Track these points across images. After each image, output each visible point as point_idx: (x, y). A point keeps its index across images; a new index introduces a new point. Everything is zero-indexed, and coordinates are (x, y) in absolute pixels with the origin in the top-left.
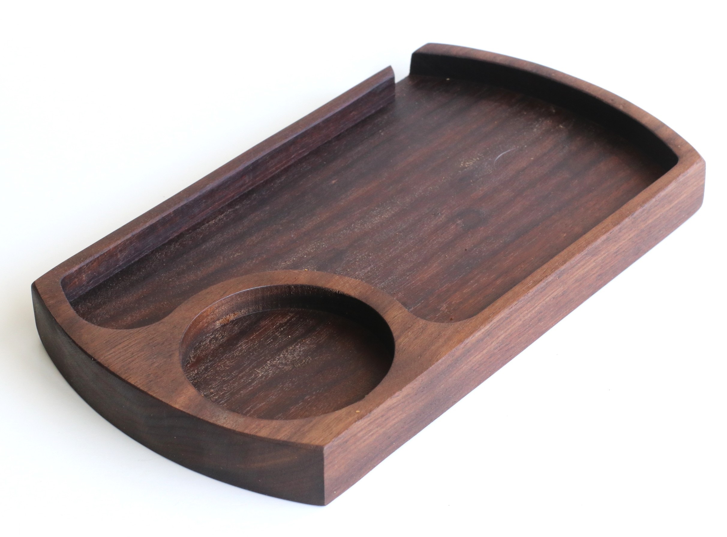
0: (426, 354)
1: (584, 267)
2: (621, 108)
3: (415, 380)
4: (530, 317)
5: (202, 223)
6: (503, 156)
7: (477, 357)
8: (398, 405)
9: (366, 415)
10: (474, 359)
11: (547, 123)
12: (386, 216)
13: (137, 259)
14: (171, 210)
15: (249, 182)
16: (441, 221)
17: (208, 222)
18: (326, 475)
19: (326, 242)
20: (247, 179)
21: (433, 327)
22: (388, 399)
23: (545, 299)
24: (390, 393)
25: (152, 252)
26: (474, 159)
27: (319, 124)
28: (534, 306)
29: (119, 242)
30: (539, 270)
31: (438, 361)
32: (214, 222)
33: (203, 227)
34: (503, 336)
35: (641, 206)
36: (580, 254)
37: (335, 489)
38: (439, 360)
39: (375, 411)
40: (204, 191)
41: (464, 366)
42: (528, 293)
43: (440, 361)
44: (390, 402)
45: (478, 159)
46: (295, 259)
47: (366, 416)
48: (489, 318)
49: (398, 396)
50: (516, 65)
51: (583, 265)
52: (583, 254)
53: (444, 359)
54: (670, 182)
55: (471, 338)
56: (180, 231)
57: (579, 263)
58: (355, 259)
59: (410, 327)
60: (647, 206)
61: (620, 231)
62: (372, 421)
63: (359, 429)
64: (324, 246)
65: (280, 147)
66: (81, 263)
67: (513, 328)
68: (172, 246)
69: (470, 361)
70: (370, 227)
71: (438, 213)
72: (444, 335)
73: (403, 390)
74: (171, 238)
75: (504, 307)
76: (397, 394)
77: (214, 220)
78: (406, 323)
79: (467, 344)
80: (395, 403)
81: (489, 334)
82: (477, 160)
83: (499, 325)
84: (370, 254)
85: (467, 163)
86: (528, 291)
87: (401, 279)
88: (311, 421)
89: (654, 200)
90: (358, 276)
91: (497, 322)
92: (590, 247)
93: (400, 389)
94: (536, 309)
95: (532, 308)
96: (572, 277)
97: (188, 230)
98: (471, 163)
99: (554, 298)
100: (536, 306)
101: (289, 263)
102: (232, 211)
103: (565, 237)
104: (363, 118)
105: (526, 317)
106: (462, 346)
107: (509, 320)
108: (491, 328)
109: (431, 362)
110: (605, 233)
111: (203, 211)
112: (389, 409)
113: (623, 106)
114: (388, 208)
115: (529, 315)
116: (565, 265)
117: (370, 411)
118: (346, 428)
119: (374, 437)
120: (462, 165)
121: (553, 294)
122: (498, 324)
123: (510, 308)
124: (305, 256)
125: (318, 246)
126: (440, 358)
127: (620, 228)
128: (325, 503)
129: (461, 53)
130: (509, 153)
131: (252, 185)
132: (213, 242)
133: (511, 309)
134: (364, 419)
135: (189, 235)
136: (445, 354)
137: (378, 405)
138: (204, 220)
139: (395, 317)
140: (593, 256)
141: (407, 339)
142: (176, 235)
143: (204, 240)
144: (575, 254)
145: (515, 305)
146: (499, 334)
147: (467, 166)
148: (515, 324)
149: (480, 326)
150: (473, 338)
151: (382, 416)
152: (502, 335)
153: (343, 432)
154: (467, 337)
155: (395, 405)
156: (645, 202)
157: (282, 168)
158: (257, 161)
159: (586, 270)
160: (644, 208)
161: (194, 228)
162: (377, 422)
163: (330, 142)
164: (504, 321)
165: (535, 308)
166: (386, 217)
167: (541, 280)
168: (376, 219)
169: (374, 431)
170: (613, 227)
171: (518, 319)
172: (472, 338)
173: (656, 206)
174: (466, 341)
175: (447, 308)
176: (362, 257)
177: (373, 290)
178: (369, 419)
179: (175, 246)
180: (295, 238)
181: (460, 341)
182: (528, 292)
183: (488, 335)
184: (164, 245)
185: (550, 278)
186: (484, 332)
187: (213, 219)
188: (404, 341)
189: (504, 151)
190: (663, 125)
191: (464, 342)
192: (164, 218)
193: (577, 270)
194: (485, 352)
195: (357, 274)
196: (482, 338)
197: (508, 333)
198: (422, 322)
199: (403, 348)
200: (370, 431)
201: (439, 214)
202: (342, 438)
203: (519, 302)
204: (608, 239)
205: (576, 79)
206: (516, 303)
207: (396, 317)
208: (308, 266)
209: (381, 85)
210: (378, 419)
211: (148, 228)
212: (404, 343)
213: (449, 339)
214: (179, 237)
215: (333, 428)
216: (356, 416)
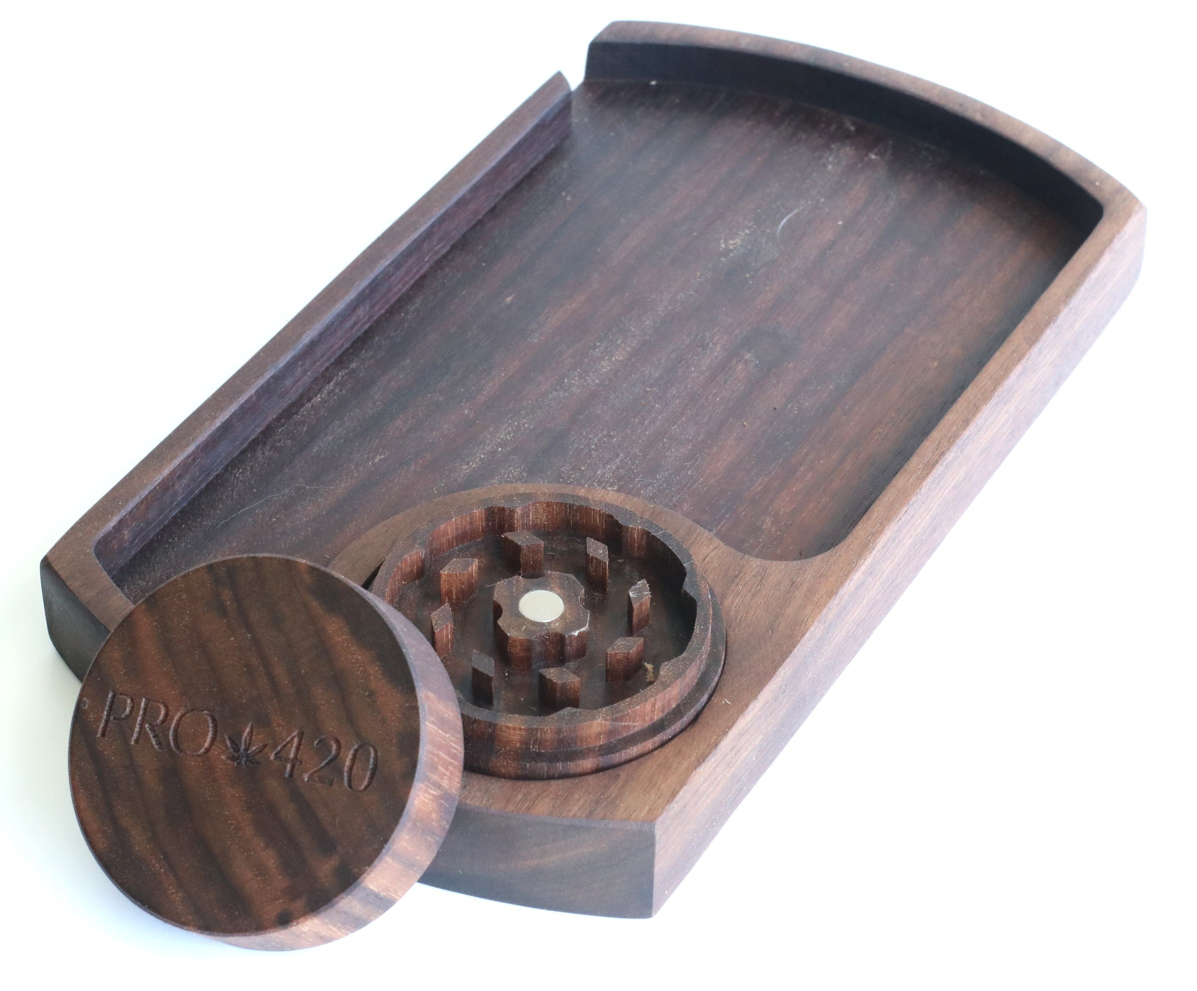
0: (780, 624)
1: (993, 426)
2: (978, 118)
3: (775, 676)
4: (923, 528)
5: (298, 404)
6: (789, 221)
7: (855, 614)
8: (753, 724)
9: (711, 752)
10: (851, 619)
11: (847, 153)
12: (619, 356)
13: (203, 486)
14: (252, 390)
15: (364, 316)
16: (717, 357)
17: (309, 400)
18: (657, 869)
19: (528, 418)
20: (361, 312)
21: (778, 570)
23: (943, 493)
24: (739, 709)
25: (226, 469)
26: (740, 233)
29: (177, 462)
30: (927, 443)
31: (805, 636)
32: (321, 397)
33: (303, 411)
35: (1065, 303)
36: (988, 405)
37: (667, 885)
38: (805, 634)
39: (722, 746)
40: (300, 346)
41: (838, 634)
42: (920, 489)
44: (742, 723)
45: (747, 231)
46: (482, 456)
48: (868, 544)
50: (778, 52)
51: (992, 423)
52: (992, 405)
53: (813, 629)
54: (1101, 253)
56: (266, 423)
57: (987, 420)
58: (588, 445)
59: (738, 575)
60: (1074, 301)
61: (1039, 352)
62: (718, 761)
63: (703, 780)
64: (526, 425)
65: (409, 247)
66: (119, 510)
67: (901, 552)
68: (259, 453)
69: (846, 623)
70: (597, 381)
71: (708, 343)
72: (801, 584)
73: (760, 697)
74: (252, 437)
75: (888, 520)
76: (751, 707)
77: (319, 396)
78: (729, 568)
79: (843, 596)
80: (750, 722)
81: (870, 573)
82: (747, 234)
83: (884, 553)
84: (612, 434)
85: (731, 242)
86: (920, 484)
87: (679, 475)
88: (618, 776)
89: (1083, 289)
90: (602, 477)
91: (882, 549)
93: (754, 696)
94: (932, 512)
95: (927, 513)
96: (978, 445)
97: (278, 419)
98: (738, 241)
99: (953, 488)
100: (932, 508)
101: (474, 466)
102: (346, 374)
103: (937, 367)
104: (527, 171)
105: (918, 530)
106: (836, 601)
107: (896, 541)
108: (874, 562)
109: (791, 640)
110: (1019, 361)
111: (299, 380)
112: (742, 734)
113: (983, 115)
114: (619, 342)
115: (922, 525)
116: (968, 428)
117: (716, 745)
118: (682, 782)
119: (720, 786)
120: (723, 246)
121: (953, 482)
123: (898, 519)
124: (500, 449)
125: (516, 426)
126: (807, 629)
127: (1039, 349)
128: (653, 913)
130: (798, 215)
131: (369, 320)
132: (330, 438)
133: (899, 522)
134: (708, 761)
135: (282, 428)
136: (813, 622)
137: (725, 733)
138: (301, 396)
140: (1005, 404)
141: (739, 599)
142: (259, 430)
143: (313, 437)
144: (980, 406)
145: (906, 515)
146: (884, 568)
147: (731, 247)
148: (904, 545)
149: (857, 560)
150: (851, 584)
151: (732, 749)
152: (888, 568)
153: (680, 790)
154: (842, 583)
155: (750, 725)
156: (1069, 294)
158: (376, 278)
159: (995, 430)
160: (1070, 306)
161: (288, 414)
162: (725, 760)
163: (480, 222)
164: (890, 545)
166: (620, 359)
167: (936, 462)
168: (603, 365)
170: (1030, 349)
171: (909, 536)
172: (849, 584)
173: (1086, 299)
174: (841, 592)
175: (773, 523)
176: (599, 440)
177: (652, 510)
178: (715, 759)
179: (263, 454)
180: (471, 415)
181: (833, 593)
182: (921, 486)
184: (243, 452)
185: (949, 457)
186: (864, 571)
187: (317, 394)
188: (735, 604)
189: (788, 214)
190: (1059, 146)
191: (839, 594)
193: (984, 434)
194: (865, 602)
195: (599, 474)
196: (861, 581)
197: (895, 562)
198: (754, 563)
199: (736, 617)
200: (716, 778)
201: (710, 344)
202: (680, 802)
203: (909, 508)
204: (1023, 371)
205: (889, 71)
206: (905, 509)
207: (708, 559)
208: (510, 467)
209: (552, 109)
210: (726, 755)
211: (219, 429)
212: (736, 607)
213: (812, 591)
214: (268, 432)
215: (660, 786)
216: (693, 758)
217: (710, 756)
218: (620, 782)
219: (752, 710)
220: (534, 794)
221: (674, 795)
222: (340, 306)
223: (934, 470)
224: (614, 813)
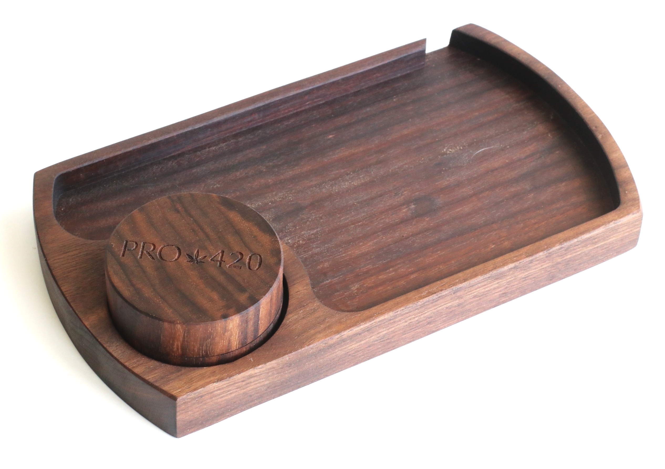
0: (303, 336)
1: (485, 287)
2: (599, 137)
3: (282, 357)
4: (417, 320)
5: (203, 148)
6: (484, 150)
7: (353, 346)
8: (261, 374)
9: (226, 378)
10: (350, 347)
12: (355, 183)
13: (137, 167)
14: (175, 134)
15: (259, 119)
16: (398, 201)
17: (209, 147)
18: (178, 418)
19: (293, 194)
20: (256, 116)
21: (323, 311)
22: (251, 369)
23: (436, 308)
24: (254, 365)
25: (151, 164)
26: (458, 147)
27: (338, 81)
28: (423, 313)
29: (119, 153)
30: (439, 282)
31: (309, 346)
32: (215, 148)
33: (203, 151)
35: (561, 243)
36: (482, 277)
37: (189, 428)
38: (310, 345)
39: (235, 377)
40: (211, 122)
41: (338, 351)
42: (417, 302)
43: (311, 345)
44: (251, 372)
45: (462, 148)
46: (260, 204)
47: (226, 380)
48: (372, 317)
49: (261, 368)
50: (533, 66)
51: (485, 285)
52: (485, 277)
53: (316, 344)
54: (599, 226)
55: (348, 332)
56: (183, 150)
57: (479, 283)
58: (309, 218)
59: (305, 306)
60: (566, 244)
61: (531, 262)
62: (230, 384)
63: (216, 389)
64: (290, 198)
65: (293, 95)
66: (80, 164)
67: (396, 327)
68: (170, 163)
69: (345, 348)
70: (336, 190)
71: (399, 193)
72: (328, 322)
73: (268, 364)
74: (173, 154)
75: (390, 310)
76: (260, 366)
77: (214, 147)
78: (304, 301)
79: (342, 336)
80: (258, 373)
81: (369, 330)
82: (460, 149)
83: (380, 324)
84: (323, 217)
85: (450, 150)
86: (419, 300)
87: (335, 249)
88: (182, 370)
89: (575, 240)
90: (302, 235)
91: (379, 322)
92: (495, 272)
93: (265, 362)
94: (425, 315)
95: (420, 314)
96: (470, 293)
97: (189, 151)
98: (453, 151)
99: (447, 308)
100: (425, 313)
101: (253, 206)
102: (234, 142)
103: (492, 248)
104: (386, 80)
105: (412, 320)
106: (338, 336)
107: (392, 321)
108: (371, 326)
109: (302, 345)
110: (514, 262)
111: (208, 137)
112: (251, 377)
113: (602, 137)
114: (361, 176)
115: (416, 319)
116: (464, 283)
117: (230, 376)
118: (203, 386)
119: (233, 395)
120: (445, 150)
121: (446, 305)
122: (379, 324)
123: (395, 311)
124: (270, 204)
125: (286, 196)
126: (312, 343)
127: (532, 260)
128: (178, 437)
129: (493, 41)
130: (490, 149)
131: (261, 121)
132: (204, 168)
133: (396, 313)
134: (222, 382)
135: (188, 155)
136: (318, 341)
137: (239, 373)
138: (208, 144)
139: (298, 292)
140: (497, 279)
141: (296, 317)
142: (177, 153)
143: (198, 164)
144: (478, 275)
145: (400, 311)
146: (380, 331)
147: (448, 152)
148: (399, 324)
149: (361, 322)
150: (350, 332)
151: (243, 381)
152: (384, 332)
153: (199, 389)
154: (345, 329)
155: (258, 374)
156: (566, 240)
157: (294, 112)
158: (269, 104)
159: (487, 289)
160: (562, 246)
161: (195, 150)
162: (237, 385)
163: (347, 96)
164: (386, 322)
166: (355, 184)
167: (435, 293)
168: (346, 184)
169: (234, 391)
170: (525, 258)
171: (403, 321)
172: (349, 331)
173: (577, 245)
174: (343, 333)
175: (357, 289)
176: (315, 218)
177: (294, 260)
178: (228, 382)
179: (172, 163)
180: (271, 183)
181: (338, 332)
183: (368, 331)
184: (164, 159)
185: (444, 293)
186: (363, 328)
187: (215, 146)
188: (293, 318)
189: (488, 147)
190: (625, 166)
191: (341, 333)
192: (167, 140)
193: (476, 289)
194: (363, 342)
195: (302, 233)
196: (360, 332)
197: (390, 330)
198: (317, 303)
199: (288, 324)
200: (230, 390)
201: (400, 194)
202: (197, 394)
203: (405, 309)
204: (515, 268)
206: (402, 308)
207: (298, 293)
208: (268, 213)
209: (409, 55)
210: (237, 383)
211: (150, 145)
212: (292, 319)
213: (329, 327)
214: (179, 155)
215: (193, 383)
216: (217, 377)
217: (224, 380)
218: (179, 374)
219: (260, 368)
220: (141, 362)
221: (195, 389)
222: (242, 111)
224: (165, 386)
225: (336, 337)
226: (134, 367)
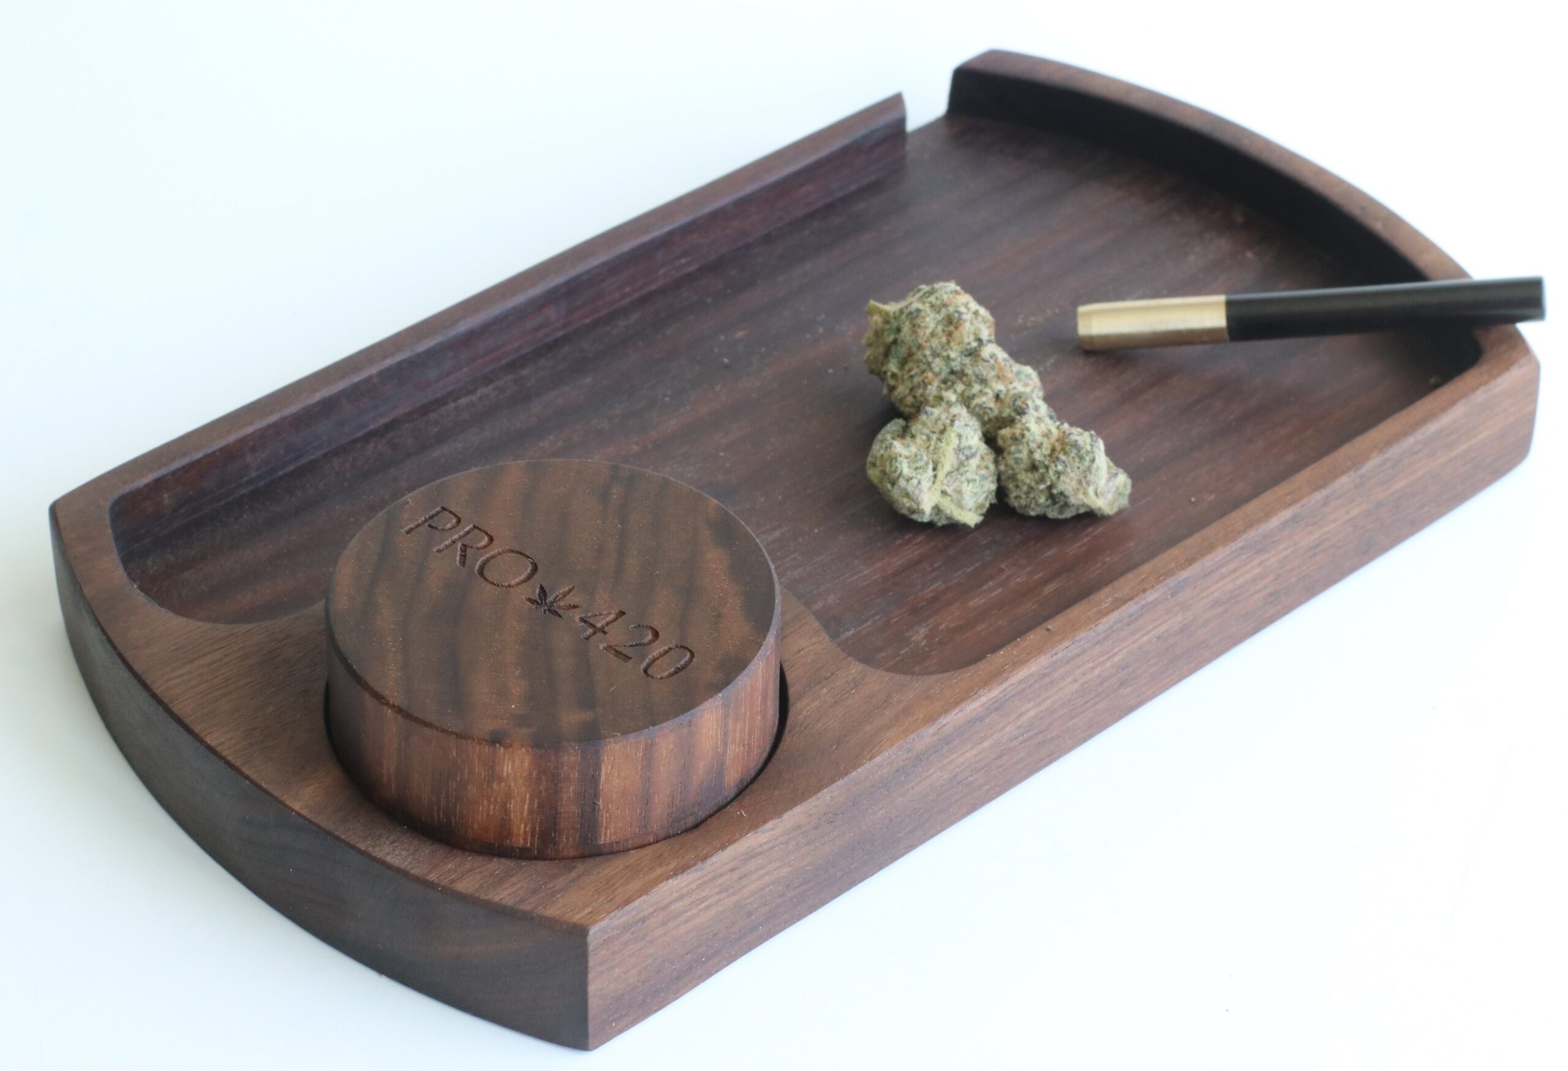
0: (850, 740)
1: (1234, 576)
2: (1378, 227)
3: (815, 796)
4: (1098, 676)
5: (441, 402)
7: (968, 755)
8: (772, 848)
9: (694, 865)
10: (961, 760)
11: (1221, 245)
13: (291, 468)
14: (373, 370)
15: (557, 320)
17: (455, 400)
18: (592, 989)
20: (551, 313)
21: (877, 681)
22: (749, 835)
23: (1138, 639)
24: (755, 823)
25: (325, 455)
26: (1048, 311)
27: (724, 207)
28: (1111, 654)
29: (250, 429)
30: (1130, 576)
31: (874, 760)
32: (471, 400)
33: (443, 410)
34: (1031, 713)
35: (1381, 451)
36: (1227, 548)
37: (615, 1016)
38: (874, 757)
39: (714, 859)
40: (452, 333)
41: (934, 772)
42: (1096, 626)
43: (877, 758)
44: (750, 841)
45: (1057, 311)
47: (695, 868)
48: (1001, 673)
49: (772, 829)
50: (1171, 114)
51: (1235, 570)
52: (1234, 548)
53: (887, 755)
55: (955, 715)
56: (394, 415)
57: (1223, 565)
59: (830, 677)
60: (1395, 451)
61: (1326, 502)
62: (706, 878)
63: (675, 895)
65: (633, 250)
66: (160, 467)
67: (1056, 697)
68: (371, 446)
69: (950, 762)
72: (898, 702)
73: (786, 816)
74: (371, 427)
75: (1039, 650)
76: (769, 825)
77: (469, 397)
78: (822, 667)
79: (944, 726)
80: (765, 844)
81: (997, 707)
83: (1023, 690)
85: (1032, 319)
86: (1099, 619)
88: (574, 868)
89: (1411, 440)
91: (1019, 682)
92: (1252, 535)
93: (778, 813)
94: (1116, 659)
95: (1105, 657)
96: (1204, 594)
97: (409, 414)
98: (1040, 319)
99: (1158, 638)
100: (1115, 654)
102: (511, 380)
103: (1212, 501)
104: (828, 200)
105: (1089, 676)
106: (932, 729)
107: (1047, 680)
108: (1005, 696)
109: (855, 761)
110: (1290, 505)
111: (449, 374)
112: (751, 856)
113: (1384, 225)
115: (1097, 672)
116: (1190, 569)
117: (704, 859)
118: (644, 891)
119: (712, 912)
120: (1020, 321)
121: (1157, 630)
122: (1019, 688)
123: (1052, 653)
126: (879, 753)
127: (1327, 497)
128: (590, 1046)
129: (1057, 78)
131: (564, 327)
132: (459, 445)
133: (1054, 657)
134: (688, 874)
135: (410, 424)
136: (892, 746)
137: (723, 847)
138: (449, 394)
139: (800, 651)
140: (1258, 552)
141: (817, 703)
142: (383, 421)
143: (440, 439)
144: (1217, 546)
145: (1063, 650)
146: (1023, 709)
147: (1029, 324)
148: (1061, 689)
149: (980, 689)
150: (960, 714)
151: (733, 870)
152: (1030, 711)
153: (636, 899)
154: (946, 710)
155: (765, 847)
156: (1389, 443)
157: (637, 295)
158: (578, 277)
159: (1239, 582)
160: (1387, 455)
161: (424, 410)
162: (720, 881)
163: (749, 246)
164: (1035, 682)
165: (1111, 657)
167: (1131, 599)
169: (713, 899)
170: (1310, 494)
171: (1070, 679)
172: (957, 714)
173: (1417, 453)
174: (943, 720)
175: (925, 637)
178: (700, 874)
179: (376, 448)
181: (930, 719)
182: (1099, 621)
183: (997, 709)
184: (354, 441)
185: (1151, 596)
186: (986, 703)
187: (468, 395)
188: (809, 708)
191: (939, 721)
192: (356, 387)
193: (1217, 582)
194: (986, 744)
196: (980, 715)
197: (1044, 706)
198: (856, 668)
199: (803, 722)
200: (705, 899)
202: (634, 913)
203: (1073, 643)
204: (1295, 519)
205: (1293, 156)
206: (1066, 643)
207: (802, 652)
209: (873, 132)
210: (722, 875)
211: (318, 403)
212: (808, 712)
213: (907, 711)
214: (388, 427)
215: (617, 888)
216: (671, 867)
217: (692, 869)
218: (574, 874)
219: (770, 830)
220: (468, 866)
221: (628, 901)
222: (520, 299)
223: (1124, 607)
224: (547, 907)
225: (928, 734)
226: (453, 881)
